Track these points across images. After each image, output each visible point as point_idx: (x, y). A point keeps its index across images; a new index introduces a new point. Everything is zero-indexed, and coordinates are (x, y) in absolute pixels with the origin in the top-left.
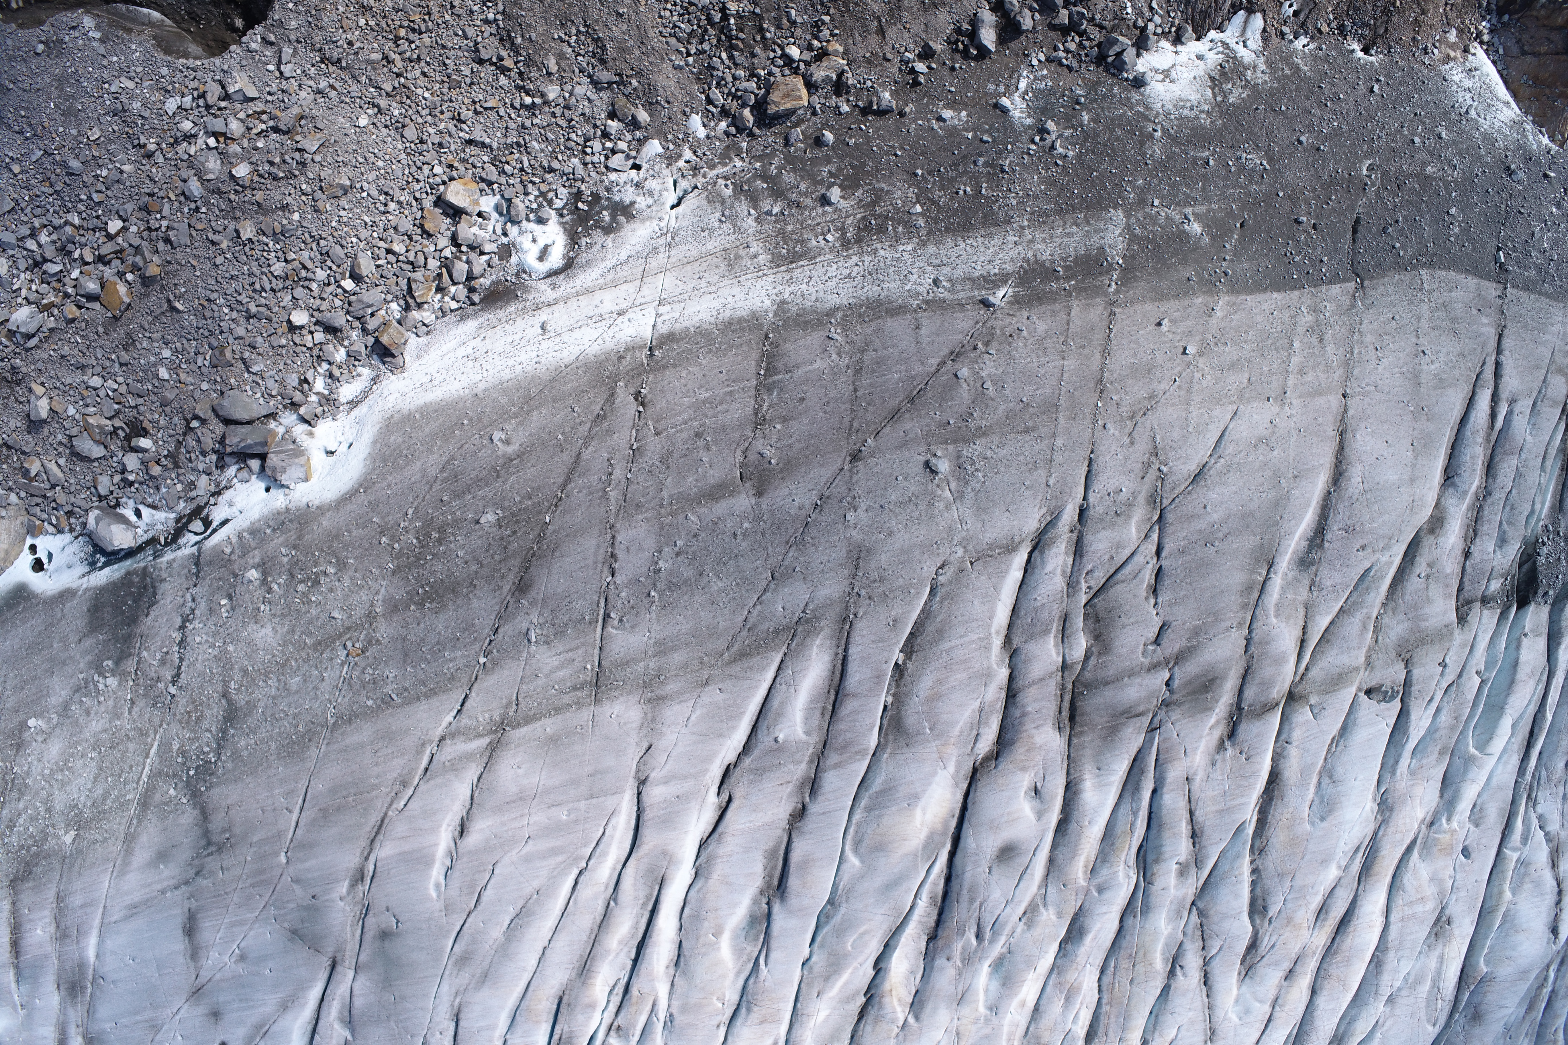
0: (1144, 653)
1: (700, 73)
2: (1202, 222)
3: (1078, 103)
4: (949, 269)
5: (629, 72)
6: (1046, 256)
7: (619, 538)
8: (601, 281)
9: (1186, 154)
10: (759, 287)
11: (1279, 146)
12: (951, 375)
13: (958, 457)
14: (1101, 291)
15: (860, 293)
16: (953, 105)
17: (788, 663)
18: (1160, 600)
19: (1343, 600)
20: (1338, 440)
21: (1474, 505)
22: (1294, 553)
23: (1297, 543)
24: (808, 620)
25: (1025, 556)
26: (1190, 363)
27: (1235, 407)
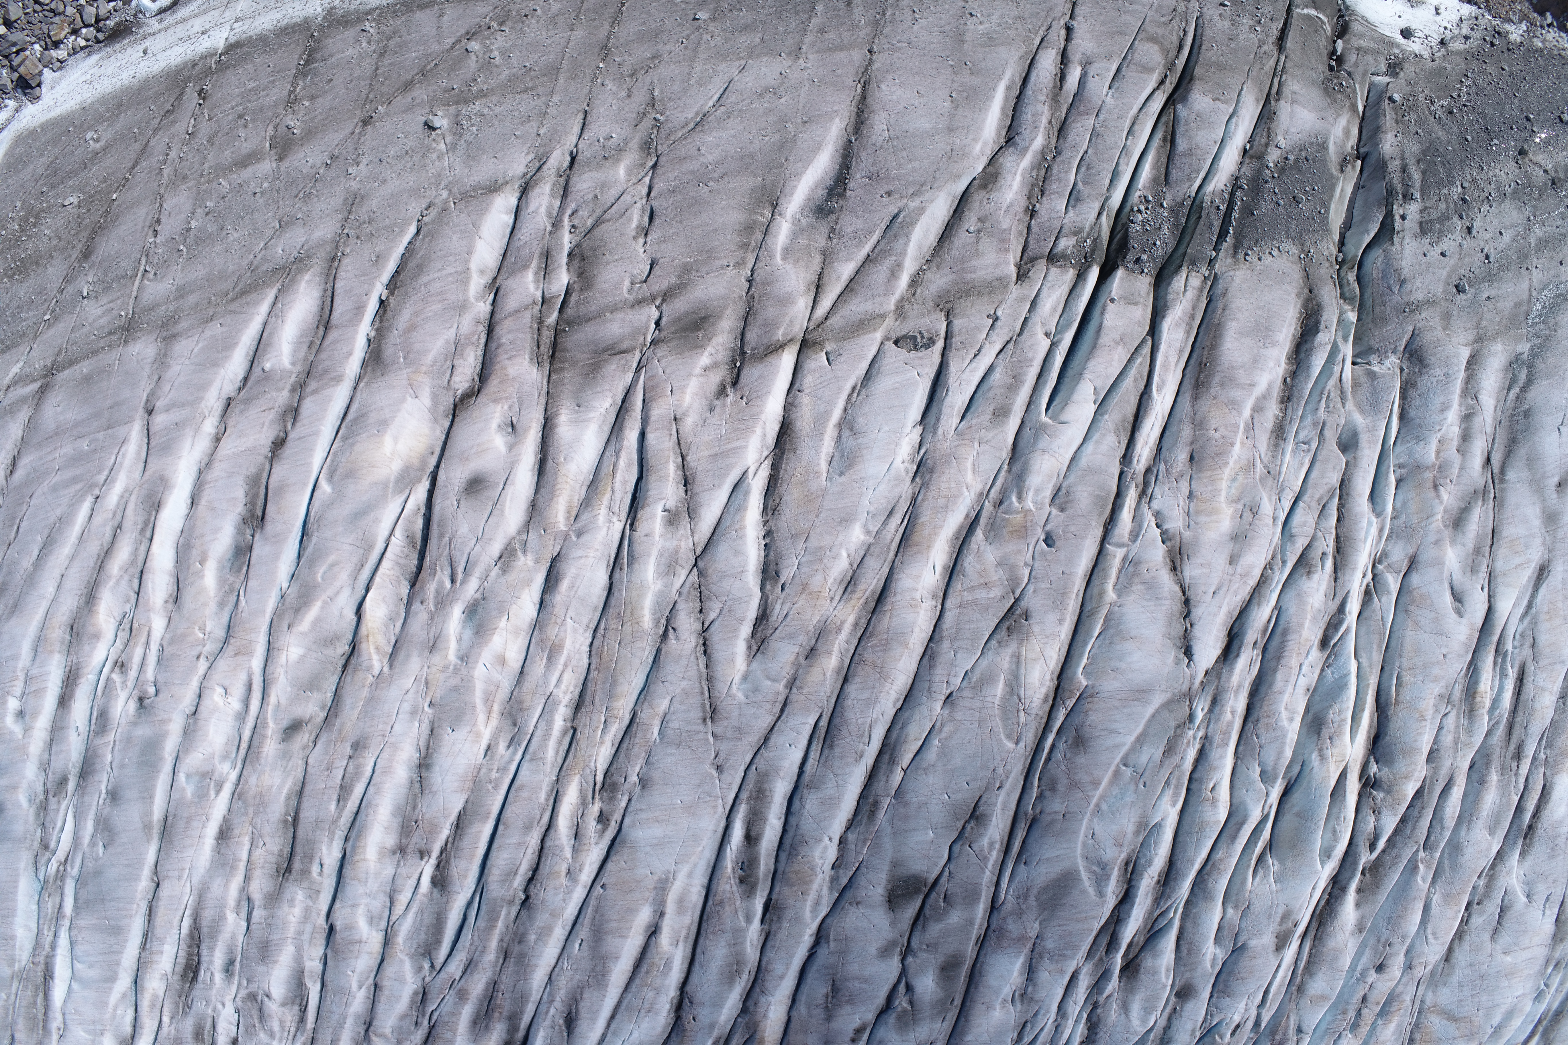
0: (630, 291)
7: (165, 206)
12: (463, 50)
13: (457, 116)
17: (280, 299)
18: (649, 239)
19: (869, 248)
20: (859, 90)
21: (1040, 164)
22: (808, 200)
23: (812, 190)
24: (301, 260)
25: (514, 201)
26: (699, 27)
27: (743, 62)
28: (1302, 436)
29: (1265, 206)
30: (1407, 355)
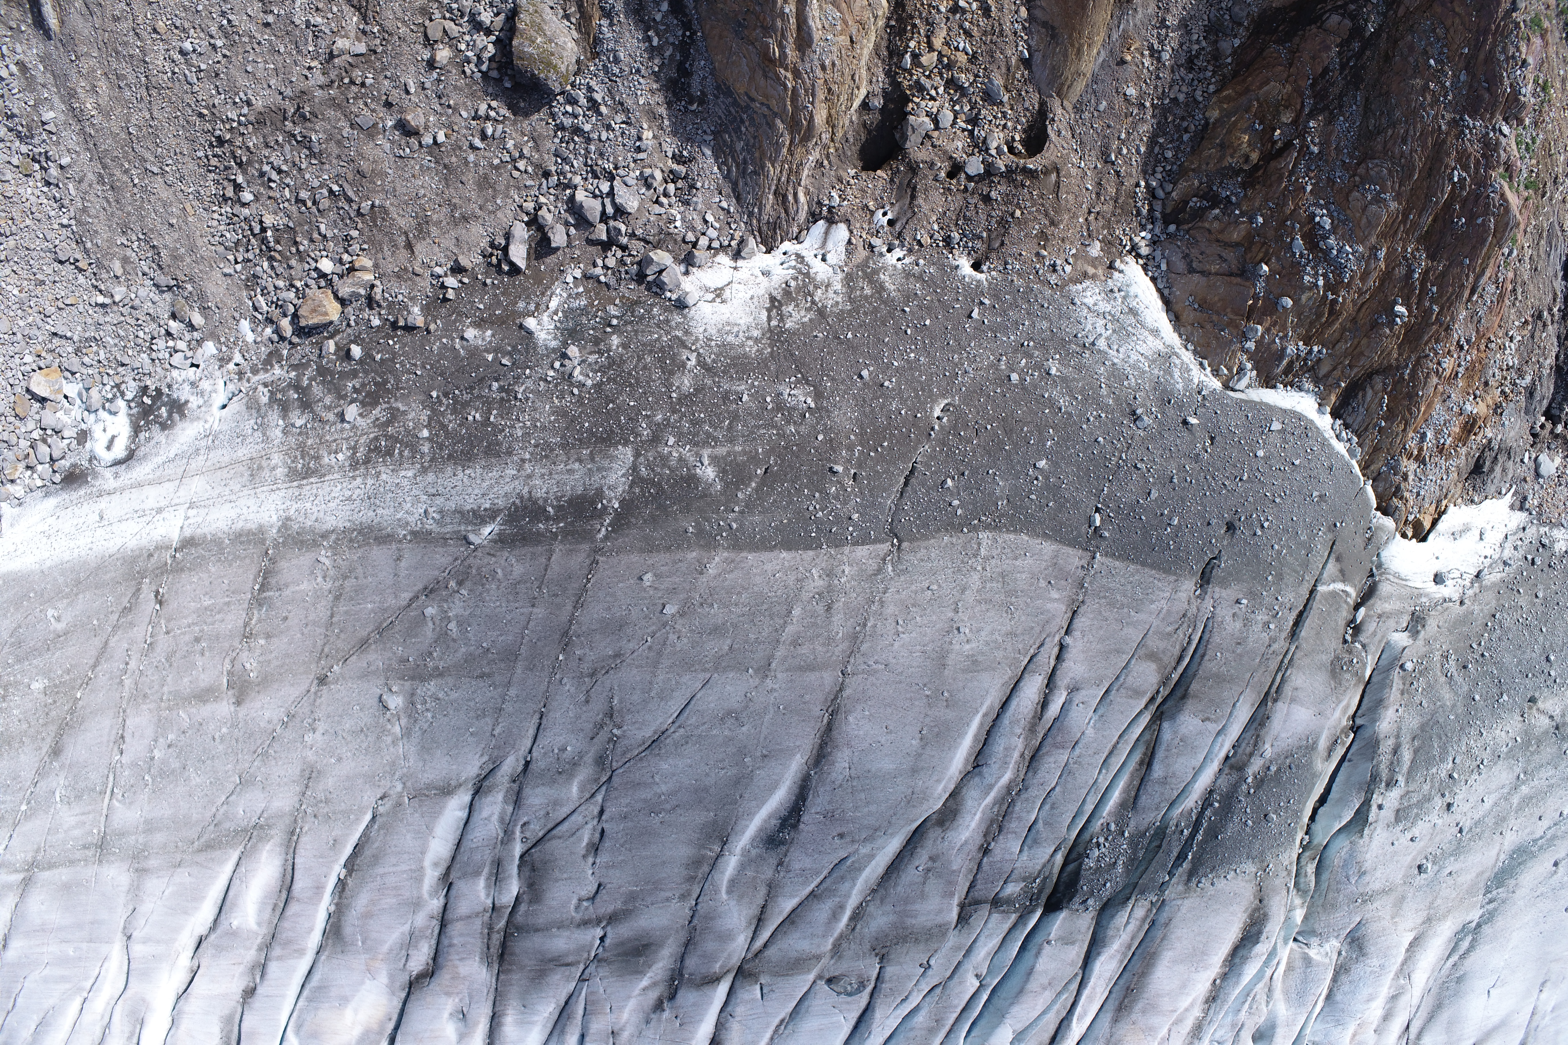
0: (577, 908)
1: (248, 280)
2: (719, 466)
3: (610, 325)
4: (442, 500)
5: (184, 278)
6: (539, 494)
7: (128, 722)
8: (151, 476)
9: (719, 387)
10: (270, 501)
11: (833, 379)
12: (419, 612)
13: (413, 695)
14: (588, 536)
15: (356, 516)
16: (480, 324)
17: (243, 861)
18: (598, 861)
19: (815, 883)
20: (825, 721)
21: (1003, 799)
22: (761, 830)
23: (765, 821)
24: (262, 827)
25: (467, 798)
26: (665, 625)
27: (708, 676)
28: (1217, 1036)
29: (1232, 828)
30: (1349, 940)
